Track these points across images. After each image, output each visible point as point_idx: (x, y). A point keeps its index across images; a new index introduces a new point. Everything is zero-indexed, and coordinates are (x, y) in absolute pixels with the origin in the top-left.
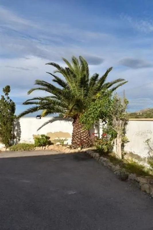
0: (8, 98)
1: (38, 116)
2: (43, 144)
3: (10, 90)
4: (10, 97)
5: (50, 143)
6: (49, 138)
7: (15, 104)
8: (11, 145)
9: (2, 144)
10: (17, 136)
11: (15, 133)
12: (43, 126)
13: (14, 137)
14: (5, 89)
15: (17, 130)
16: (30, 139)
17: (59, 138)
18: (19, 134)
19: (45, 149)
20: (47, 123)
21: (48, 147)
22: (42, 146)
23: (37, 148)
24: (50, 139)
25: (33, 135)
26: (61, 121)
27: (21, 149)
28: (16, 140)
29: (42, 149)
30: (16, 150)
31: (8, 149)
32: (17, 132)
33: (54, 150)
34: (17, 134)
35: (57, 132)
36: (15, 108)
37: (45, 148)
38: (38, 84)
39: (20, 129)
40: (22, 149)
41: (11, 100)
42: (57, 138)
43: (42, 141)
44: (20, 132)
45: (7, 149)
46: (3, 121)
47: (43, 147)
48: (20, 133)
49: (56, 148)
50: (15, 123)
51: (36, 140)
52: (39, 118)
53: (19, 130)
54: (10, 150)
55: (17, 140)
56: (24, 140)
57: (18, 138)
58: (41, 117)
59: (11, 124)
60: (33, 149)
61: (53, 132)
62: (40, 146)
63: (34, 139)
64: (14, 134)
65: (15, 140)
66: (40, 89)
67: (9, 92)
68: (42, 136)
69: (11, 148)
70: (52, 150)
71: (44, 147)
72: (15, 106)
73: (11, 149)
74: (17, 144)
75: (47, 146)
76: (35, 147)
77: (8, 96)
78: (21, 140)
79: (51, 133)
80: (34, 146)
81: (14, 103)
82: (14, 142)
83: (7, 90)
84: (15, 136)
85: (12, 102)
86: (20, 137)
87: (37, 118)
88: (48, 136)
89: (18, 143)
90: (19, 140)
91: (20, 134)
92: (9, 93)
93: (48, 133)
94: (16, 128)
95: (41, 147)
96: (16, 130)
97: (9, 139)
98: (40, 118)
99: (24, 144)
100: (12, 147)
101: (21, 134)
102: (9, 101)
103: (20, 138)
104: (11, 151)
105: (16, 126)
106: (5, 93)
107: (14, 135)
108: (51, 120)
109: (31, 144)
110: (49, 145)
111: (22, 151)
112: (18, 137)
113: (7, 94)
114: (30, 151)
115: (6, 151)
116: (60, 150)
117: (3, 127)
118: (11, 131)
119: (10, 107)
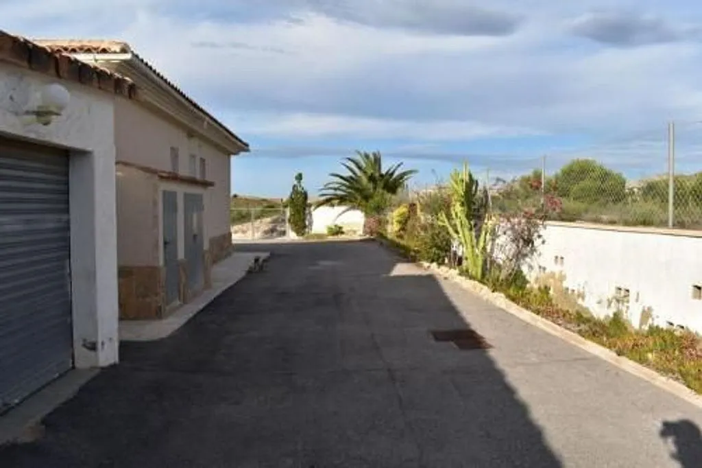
5: (342, 233)
6: (341, 228)
8: (303, 234)
9: (294, 232)
11: (307, 223)
12: (337, 217)
13: (305, 227)
16: (323, 228)
18: (311, 224)
21: (341, 235)
22: (334, 235)
23: (330, 237)
24: (343, 229)
25: (326, 226)
27: (314, 237)
29: (335, 237)
36: (308, 196)
37: (337, 237)
42: (349, 228)
43: (335, 231)
51: (329, 229)
59: (304, 214)
60: (326, 237)
63: (326, 228)
68: (335, 226)
72: (307, 194)
73: (303, 237)
76: (328, 235)
79: (344, 223)
81: (306, 192)
88: (340, 226)
90: (311, 229)
93: (341, 224)
97: (301, 229)
99: (317, 234)
102: (301, 190)
109: (323, 233)
114: (322, 238)
115: (299, 239)
117: (297, 216)
118: (304, 220)
119: (303, 196)
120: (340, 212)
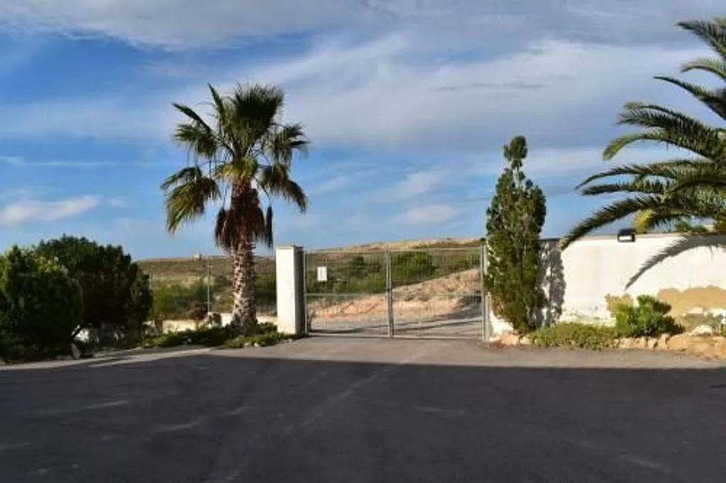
0: (522, 176)
1: (624, 233)
2: (648, 329)
3: (526, 151)
4: (525, 174)
6: (667, 308)
7: (545, 193)
8: (533, 327)
9: (506, 321)
10: (550, 300)
11: (546, 289)
12: (643, 270)
13: (540, 301)
14: (509, 147)
15: (551, 279)
16: (596, 308)
17: (705, 309)
18: (558, 293)
19: (657, 348)
20: (659, 258)
21: (667, 340)
22: (644, 335)
23: (626, 343)
24: (671, 314)
25: (608, 298)
26: (714, 248)
27: (570, 343)
28: (548, 313)
29: (647, 345)
30: (553, 343)
31: (525, 340)
32: (551, 287)
33: (692, 353)
34: (551, 292)
35: (700, 290)
36: (545, 208)
37: (656, 345)
38: (628, 121)
39: (561, 276)
40: (573, 342)
41: (529, 184)
42: (697, 311)
43: (643, 318)
44: (563, 285)
45: (521, 337)
46: (510, 250)
47: (647, 340)
48: (561, 288)
49: (702, 347)
50: (543, 255)
51: (623, 314)
52: (629, 238)
53: (558, 280)
54: (533, 342)
55: (553, 311)
56: (574, 312)
57: (554, 304)
58: (636, 236)
59: (536, 261)
60: (613, 343)
61: (682, 288)
62: (637, 334)
63: (609, 308)
64: (543, 291)
65: (545, 311)
66: (645, 137)
67: (524, 156)
68: (643, 300)
69: (536, 337)
70: (684, 350)
71: (652, 342)
72: (545, 201)
73: (536, 341)
74: (552, 325)
75: (664, 336)
76: (619, 336)
77: (521, 169)
78: (564, 313)
79: (674, 291)
80: (616, 335)
81: (540, 192)
82: (540, 317)
83: (517, 150)
84: (546, 300)
85: (533, 188)
86: (562, 301)
87: (622, 238)
88: (661, 301)
89: (553, 321)
90: (559, 311)
91: (563, 293)
92: (523, 161)
93: (663, 292)
94: (548, 273)
95: (643, 339)
96: (547, 278)
97: (528, 309)
98: (633, 240)
99: (579, 326)
100: (537, 333)
101: (566, 290)
102: (525, 187)
103: (563, 306)
104: (534, 347)
105: (546, 267)
106: (510, 160)
107: (542, 295)
108: (675, 247)
109: (600, 325)
110: (672, 335)
111: (572, 349)
112: (555, 301)
113: (517, 164)
114: (600, 349)
115: (520, 346)
116: (718, 354)
117: (513, 270)
118: (534, 282)
119: (531, 205)
120: (656, 252)
